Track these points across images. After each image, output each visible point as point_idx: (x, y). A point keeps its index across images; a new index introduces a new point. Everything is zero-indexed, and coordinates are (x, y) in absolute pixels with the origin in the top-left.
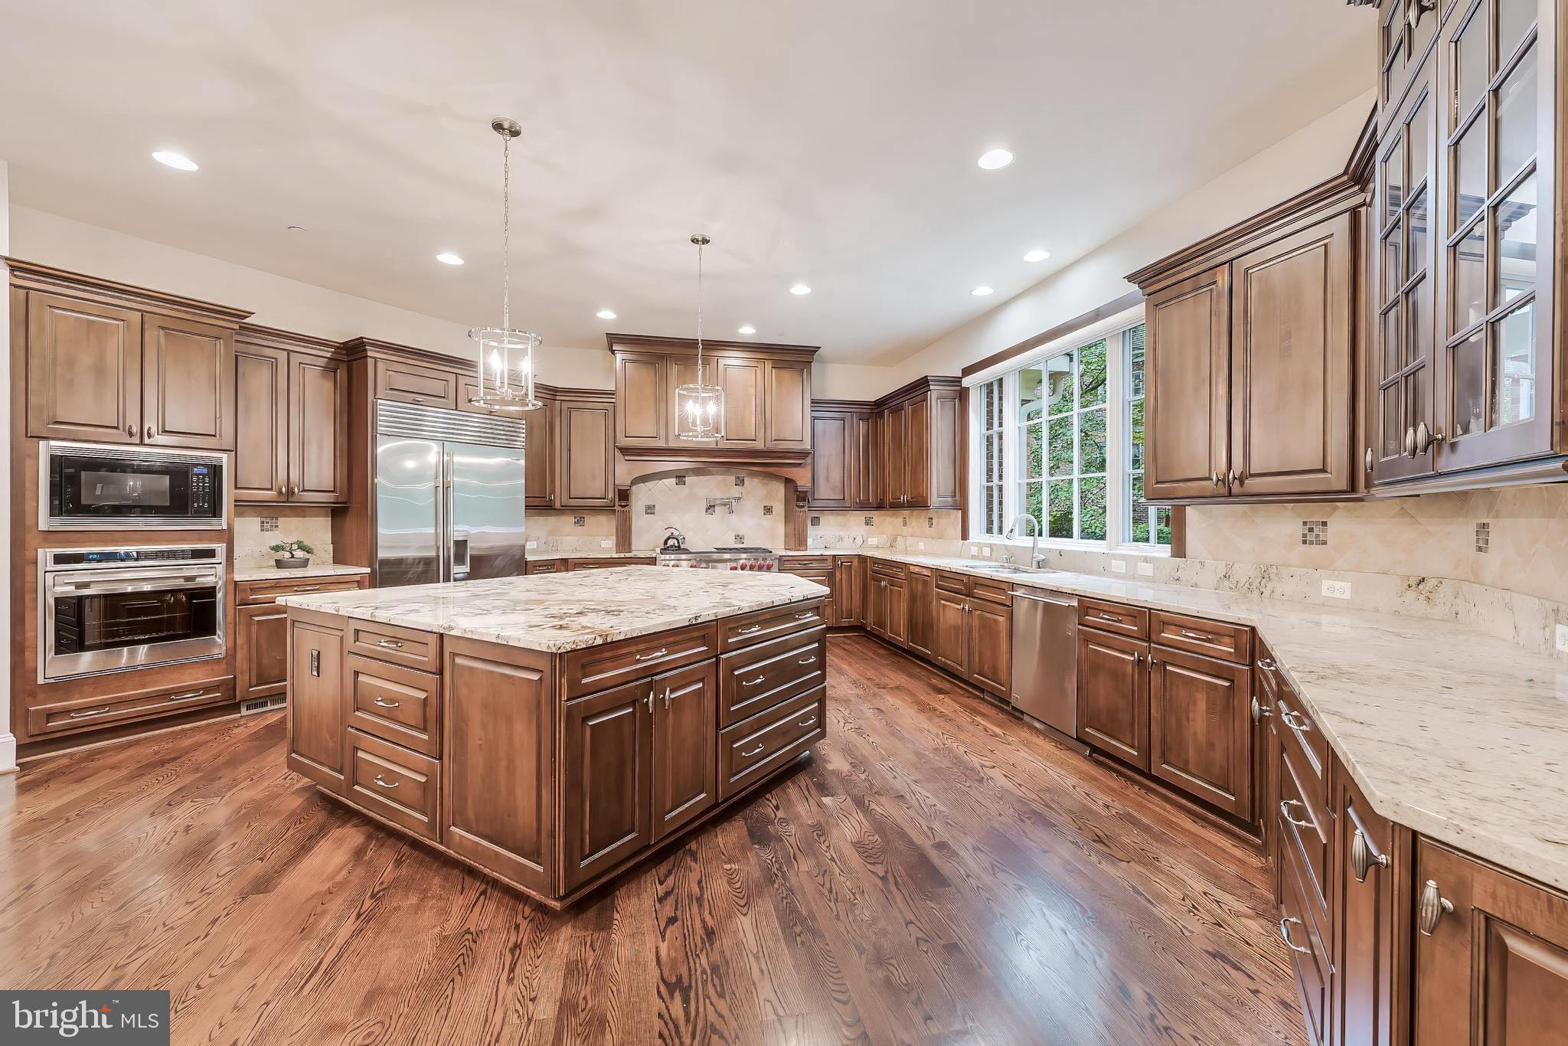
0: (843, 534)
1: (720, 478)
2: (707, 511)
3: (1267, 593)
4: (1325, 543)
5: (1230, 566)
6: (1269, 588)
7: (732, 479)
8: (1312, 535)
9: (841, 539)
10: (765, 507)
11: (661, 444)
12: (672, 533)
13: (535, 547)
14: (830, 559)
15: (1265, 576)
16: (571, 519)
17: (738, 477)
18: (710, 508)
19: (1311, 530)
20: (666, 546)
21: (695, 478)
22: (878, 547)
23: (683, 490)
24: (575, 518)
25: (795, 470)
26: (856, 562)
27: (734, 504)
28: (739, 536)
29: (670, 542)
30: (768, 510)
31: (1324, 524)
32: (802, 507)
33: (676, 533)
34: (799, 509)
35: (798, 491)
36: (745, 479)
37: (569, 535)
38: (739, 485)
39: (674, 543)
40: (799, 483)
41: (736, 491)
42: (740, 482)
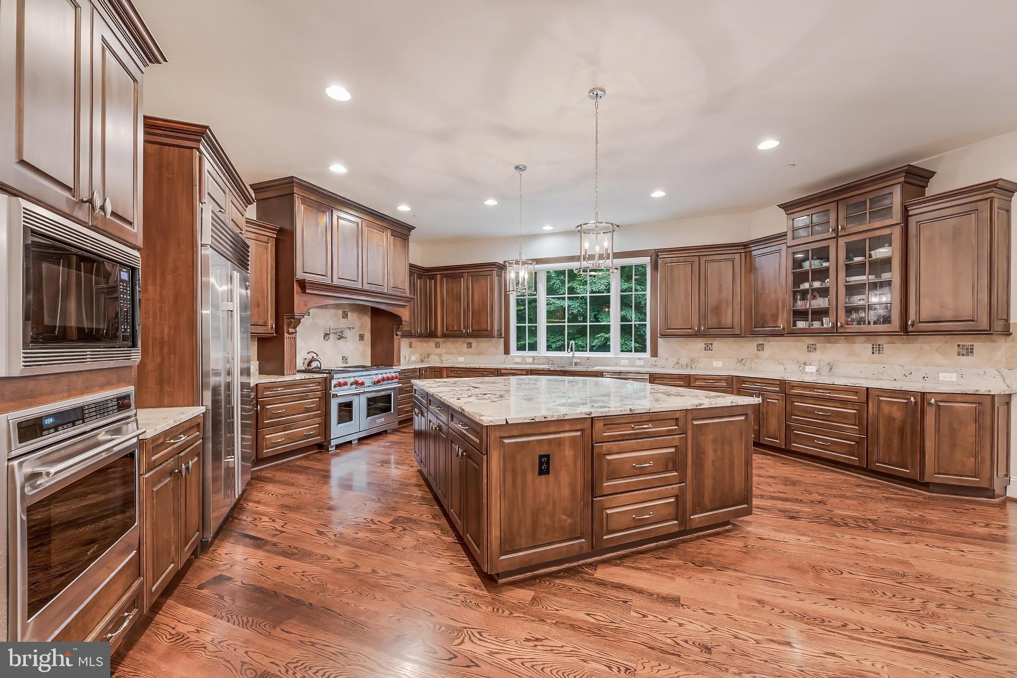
1: (332, 311)
2: (324, 338)
3: (694, 367)
4: (712, 350)
5: (679, 359)
6: (694, 366)
7: (340, 312)
8: (708, 348)
10: (359, 335)
11: (328, 281)
12: (313, 357)
14: (418, 370)
15: (692, 361)
17: (344, 312)
18: (326, 336)
19: (707, 346)
21: (316, 311)
22: (415, 362)
23: (308, 320)
25: (401, 309)
28: (344, 357)
29: (314, 364)
30: (362, 337)
31: (712, 344)
32: (399, 335)
33: (316, 356)
34: (398, 337)
36: (349, 313)
38: (344, 319)
40: (403, 319)
41: (343, 322)
42: (345, 315)
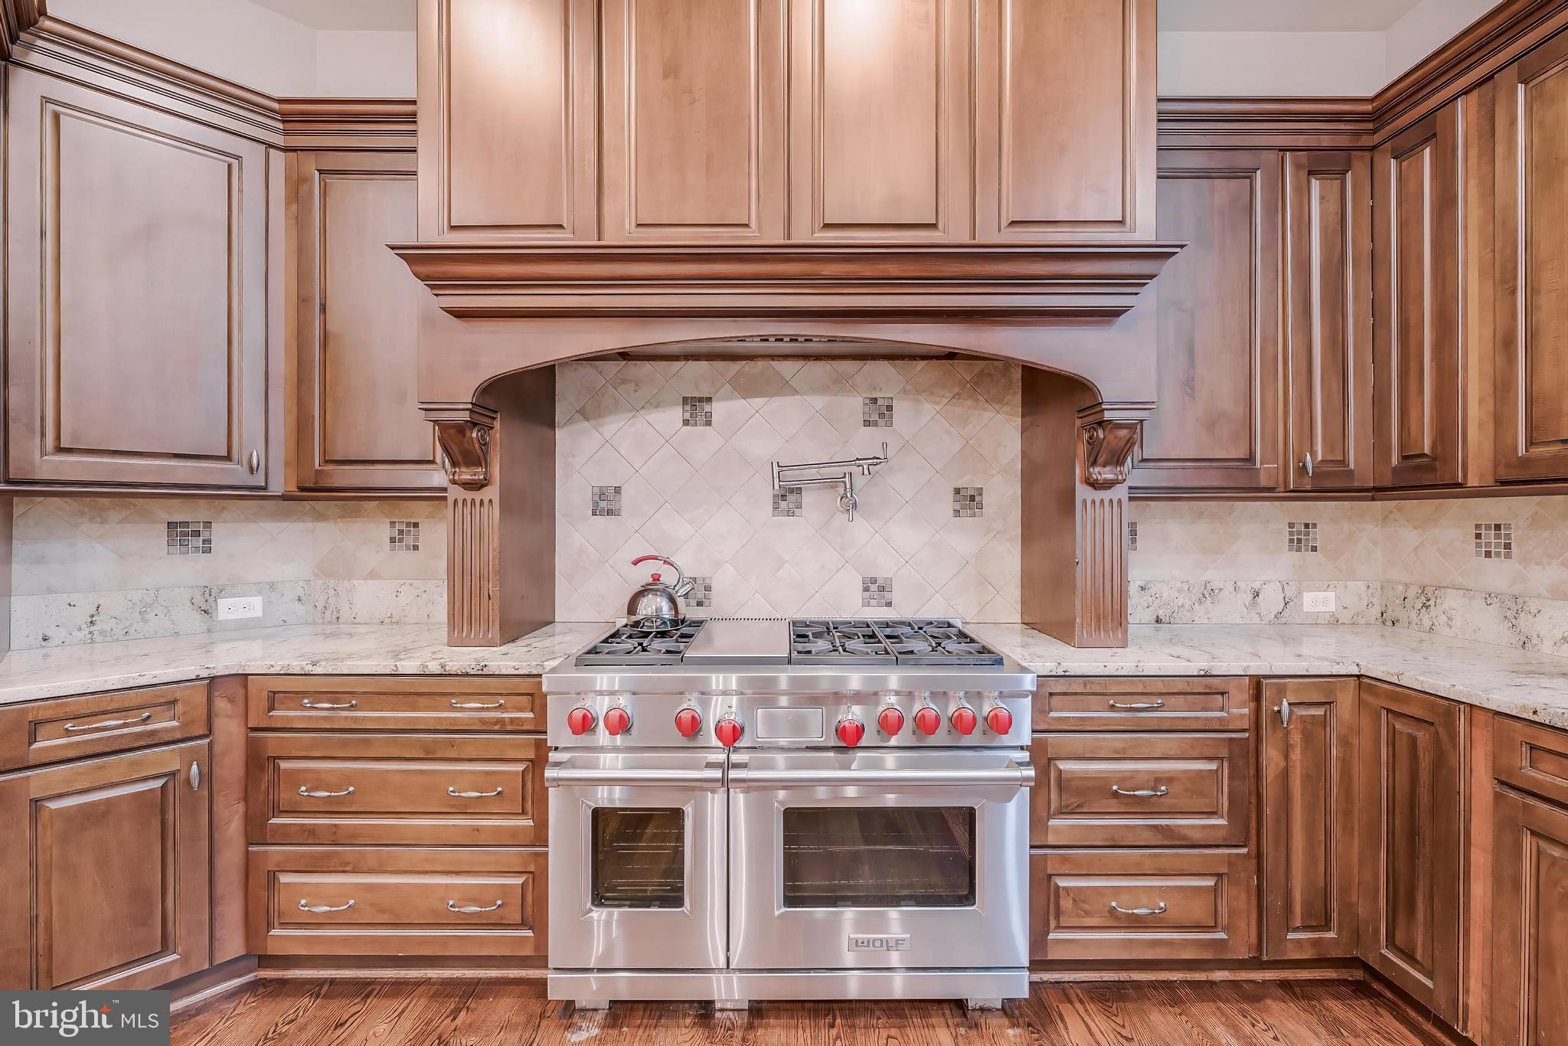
0: (1215, 576)
1: (818, 401)
2: (776, 507)
7: (854, 404)
9: (1209, 593)
10: (957, 491)
12: (655, 578)
13: (257, 612)
16: (382, 530)
17: (874, 400)
18: (787, 494)
20: (634, 618)
21: (738, 405)
23: (704, 442)
24: (393, 524)
26: (1346, 701)
27: (859, 482)
28: (874, 581)
29: (648, 607)
30: (969, 500)
32: (1108, 485)
33: (669, 578)
34: (1099, 495)
35: (1101, 423)
36: (896, 404)
37: (373, 575)
38: (876, 424)
39: (659, 609)
40: (1109, 390)
41: (866, 441)
42: (880, 413)
